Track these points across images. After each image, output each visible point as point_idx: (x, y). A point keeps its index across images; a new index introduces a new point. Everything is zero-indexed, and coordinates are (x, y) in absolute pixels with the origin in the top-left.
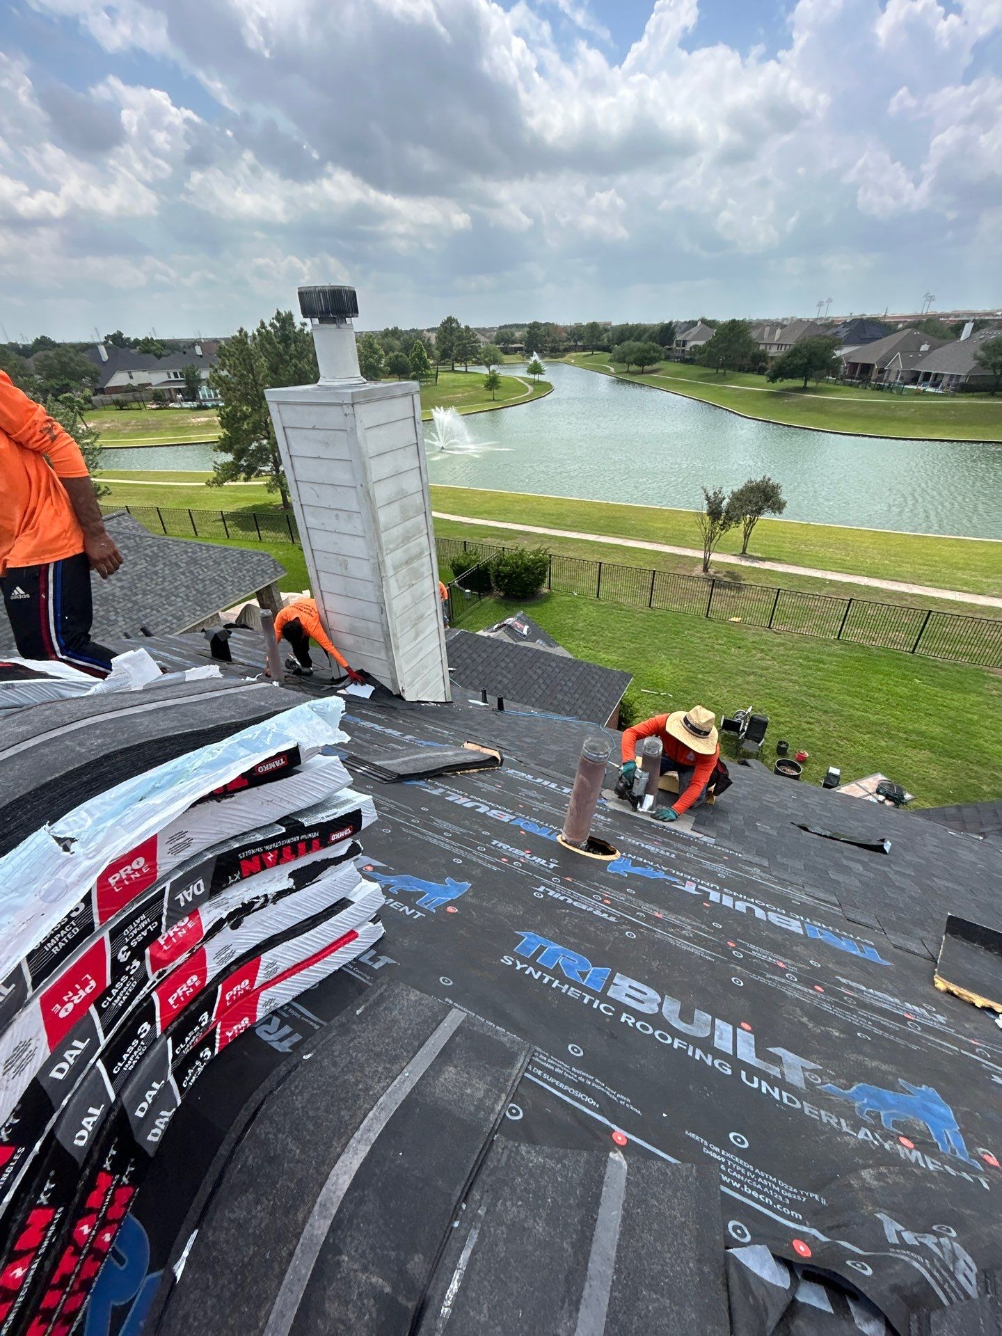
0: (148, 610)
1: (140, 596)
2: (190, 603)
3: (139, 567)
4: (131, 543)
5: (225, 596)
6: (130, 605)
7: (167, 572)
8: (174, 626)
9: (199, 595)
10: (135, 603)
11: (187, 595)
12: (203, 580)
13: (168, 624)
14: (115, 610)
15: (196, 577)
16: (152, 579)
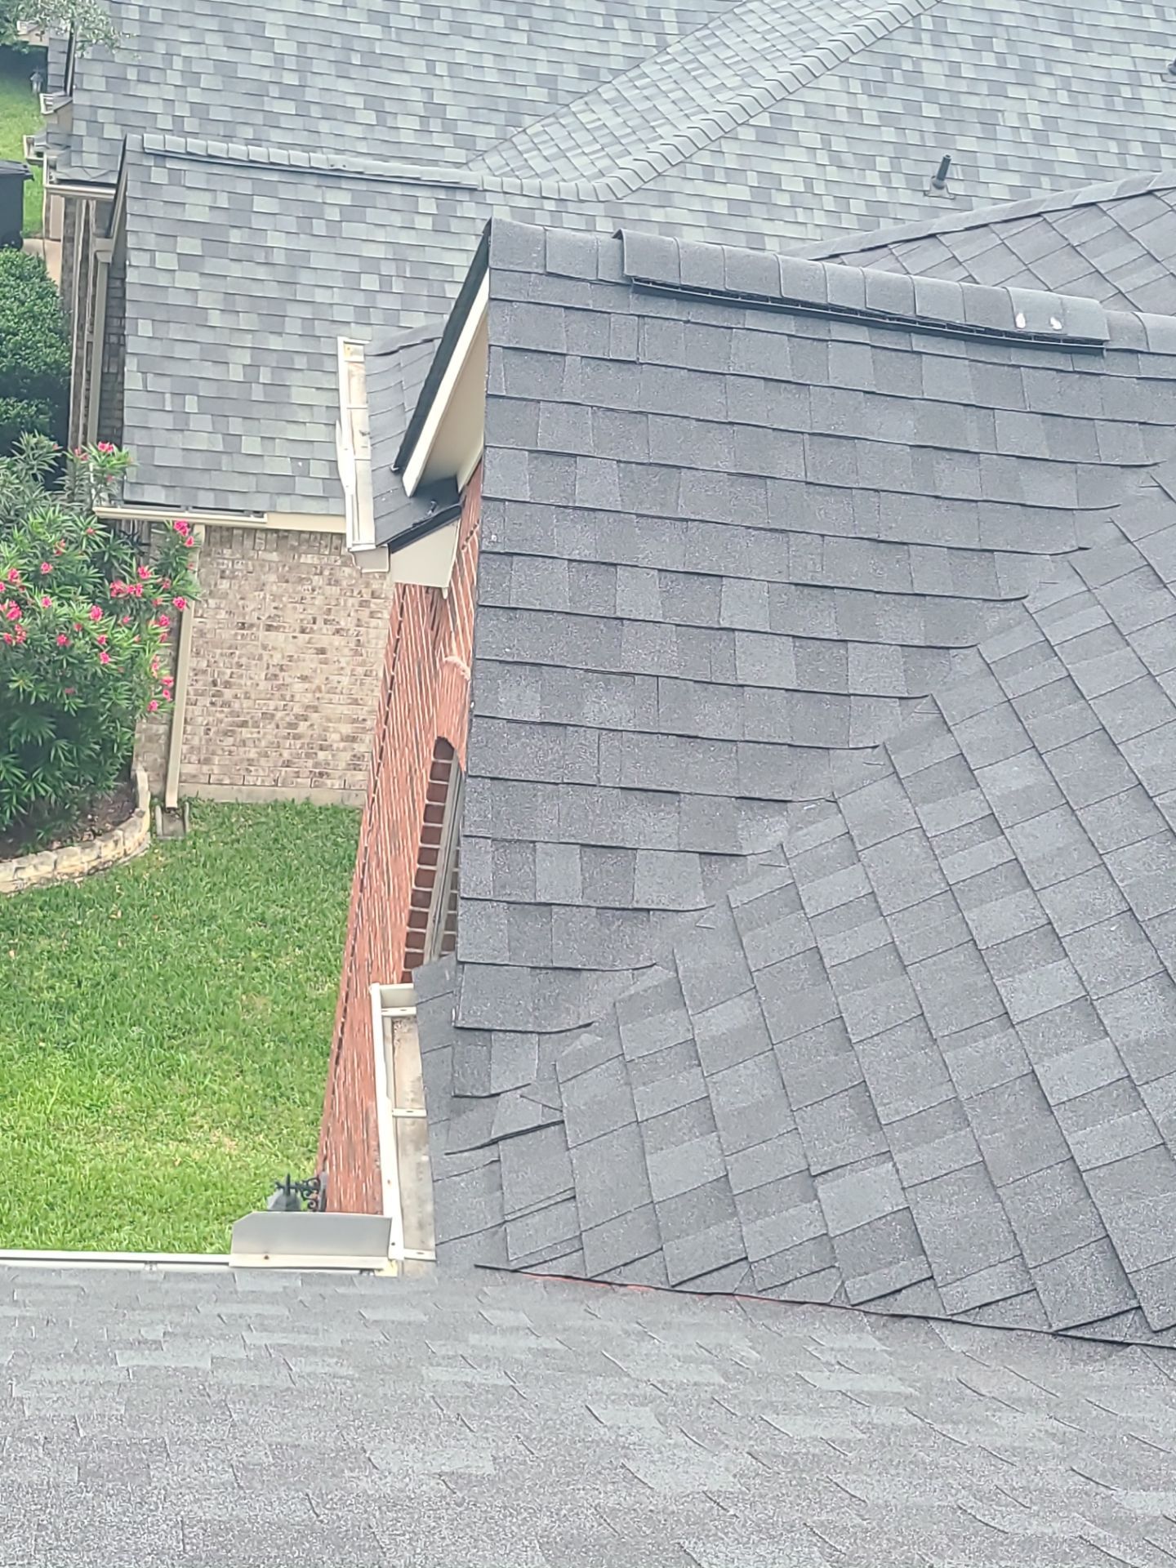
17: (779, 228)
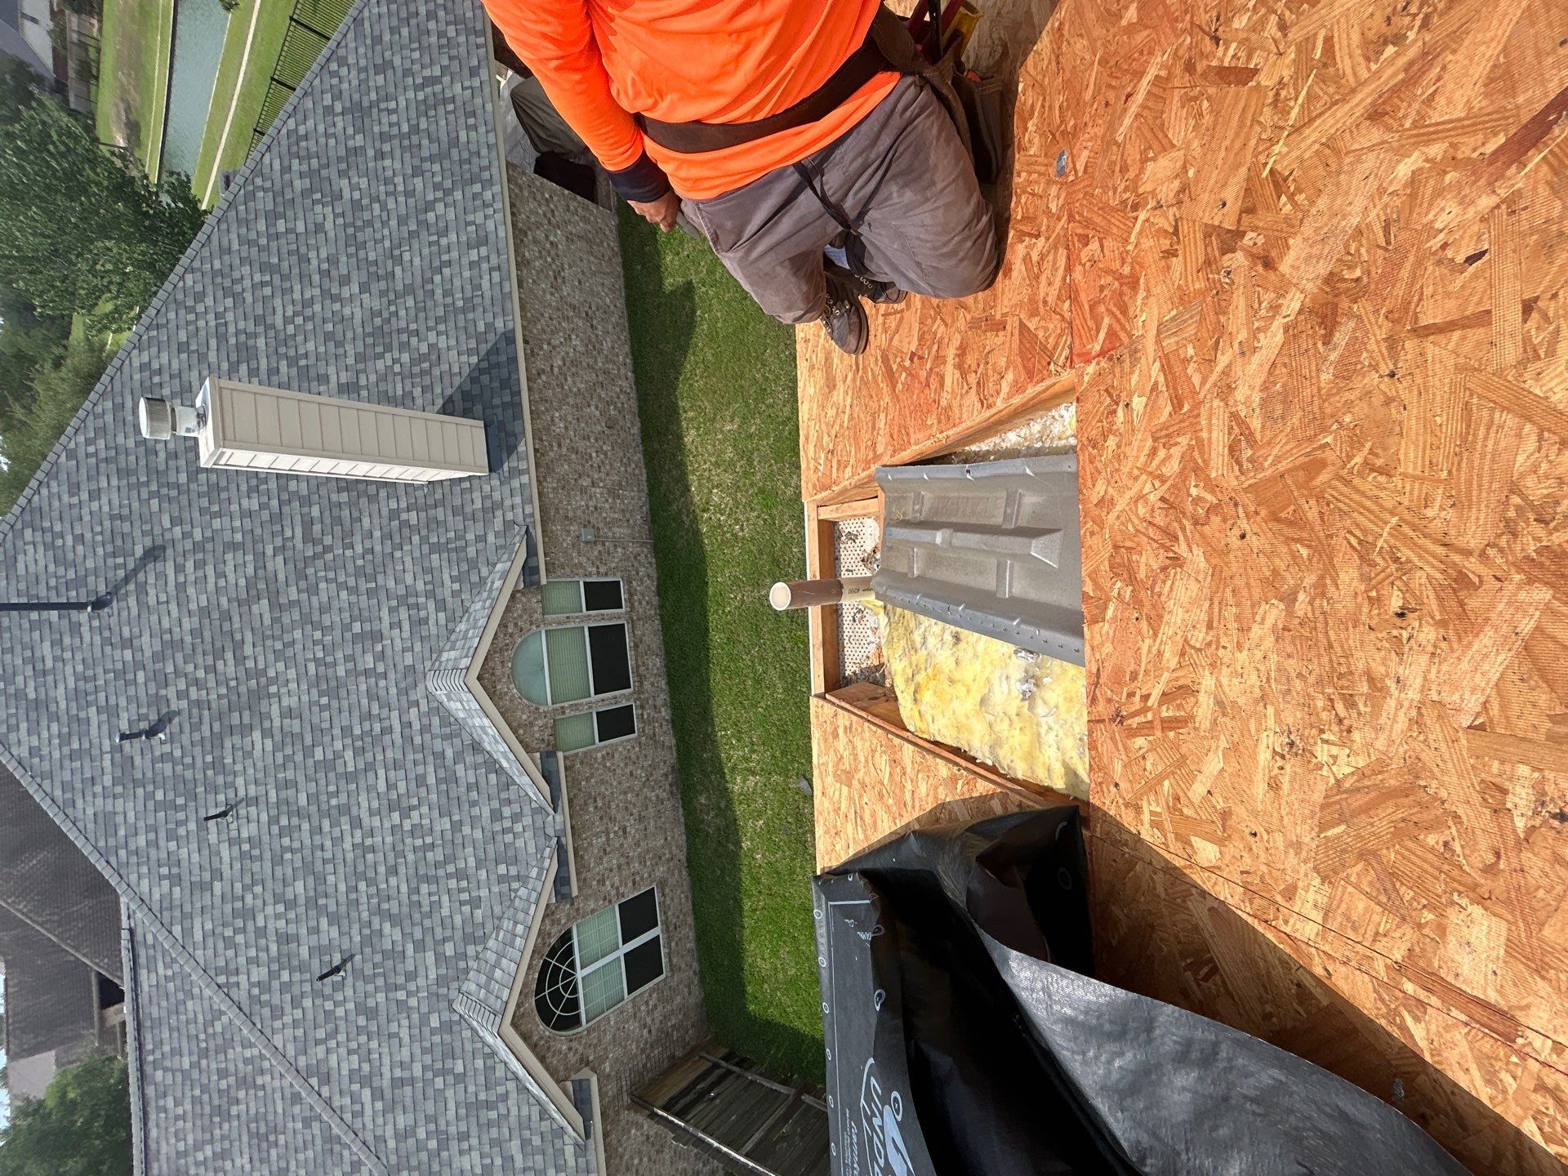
0: (437, 278)
1: (398, 270)
2: (458, 195)
3: (329, 225)
4: (264, 201)
5: (474, 114)
6: (410, 302)
7: (364, 183)
8: (494, 261)
9: (447, 164)
10: (409, 290)
11: (437, 187)
12: (415, 129)
13: (485, 266)
14: (410, 334)
15: (401, 136)
16: (369, 223)
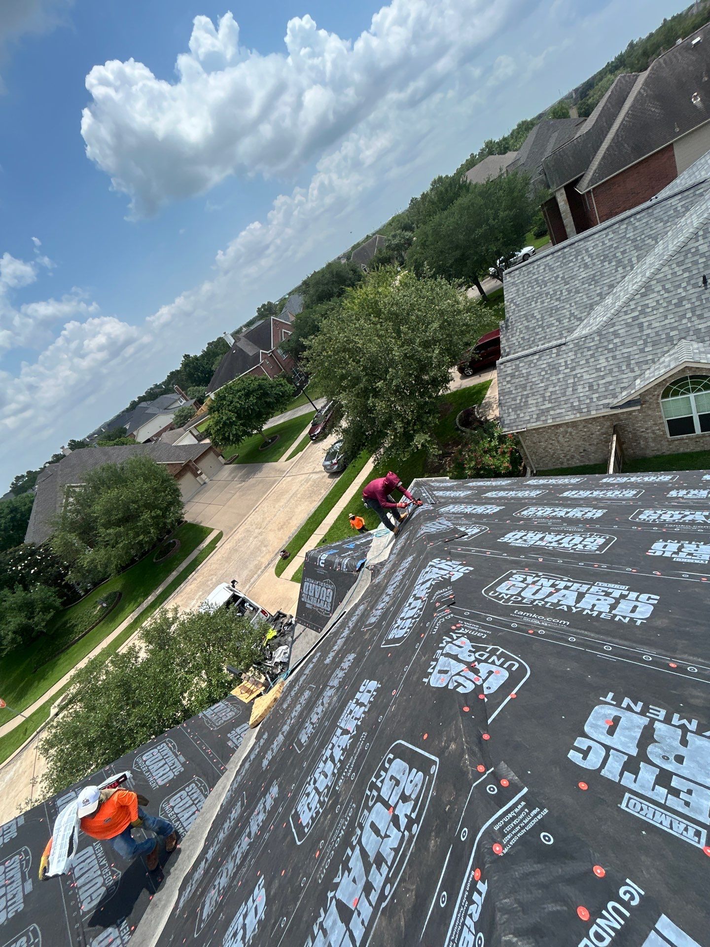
17: (648, 319)
